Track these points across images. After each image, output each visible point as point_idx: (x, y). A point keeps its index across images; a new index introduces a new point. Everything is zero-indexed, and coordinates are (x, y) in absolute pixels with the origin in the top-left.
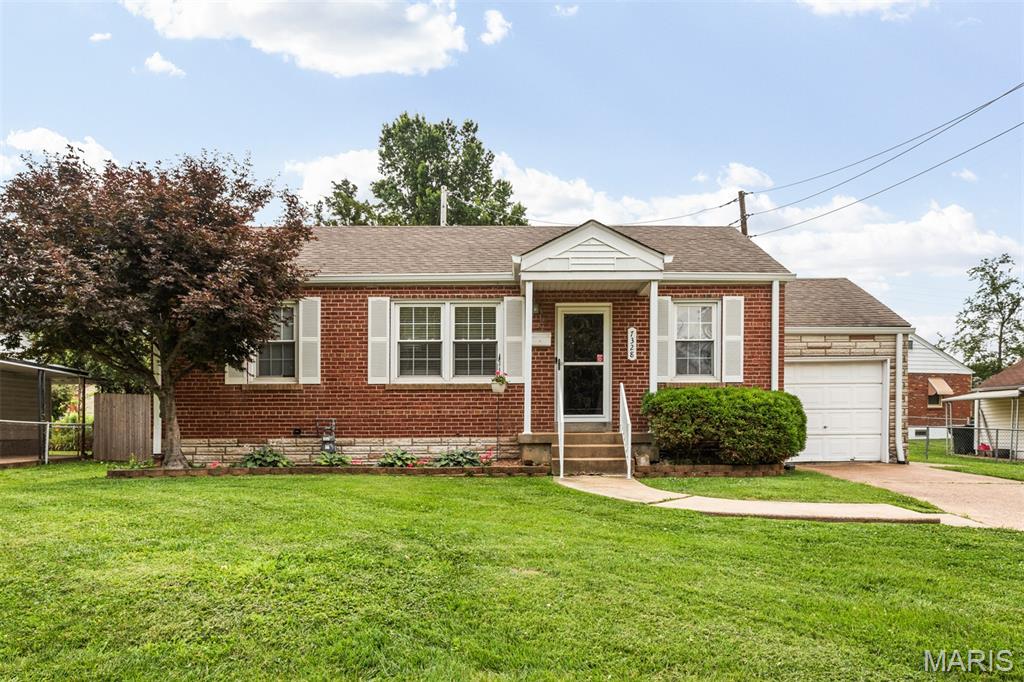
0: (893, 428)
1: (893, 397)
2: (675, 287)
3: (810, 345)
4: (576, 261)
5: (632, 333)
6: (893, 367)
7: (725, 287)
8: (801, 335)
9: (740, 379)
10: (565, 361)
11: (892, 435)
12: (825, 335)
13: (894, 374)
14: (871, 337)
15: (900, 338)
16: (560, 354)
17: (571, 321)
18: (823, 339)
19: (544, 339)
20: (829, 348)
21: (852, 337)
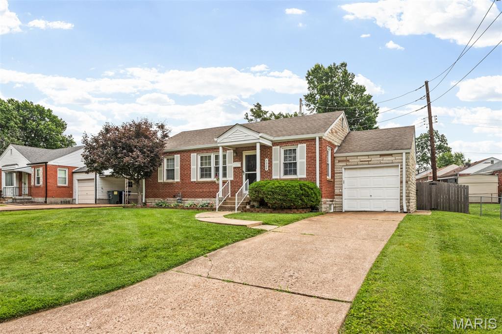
0: (401, 196)
1: (401, 182)
2: (281, 142)
3: (361, 160)
4: (233, 138)
5: (267, 161)
6: (402, 168)
7: (299, 141)
8: (357, 156)
9: (305, 176)
10: (246, 171)
11: (401, 200)
12: (368, 156)
13: (402, 172)
14: (391, 155)
15: (404, 154)
16: (244, 169)
17: (248, 157)
18: (367, 157)
19: (238, 164)
20: (370, 161)
21: (381, 155)
